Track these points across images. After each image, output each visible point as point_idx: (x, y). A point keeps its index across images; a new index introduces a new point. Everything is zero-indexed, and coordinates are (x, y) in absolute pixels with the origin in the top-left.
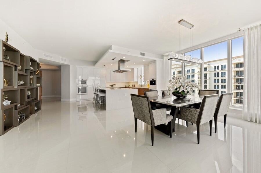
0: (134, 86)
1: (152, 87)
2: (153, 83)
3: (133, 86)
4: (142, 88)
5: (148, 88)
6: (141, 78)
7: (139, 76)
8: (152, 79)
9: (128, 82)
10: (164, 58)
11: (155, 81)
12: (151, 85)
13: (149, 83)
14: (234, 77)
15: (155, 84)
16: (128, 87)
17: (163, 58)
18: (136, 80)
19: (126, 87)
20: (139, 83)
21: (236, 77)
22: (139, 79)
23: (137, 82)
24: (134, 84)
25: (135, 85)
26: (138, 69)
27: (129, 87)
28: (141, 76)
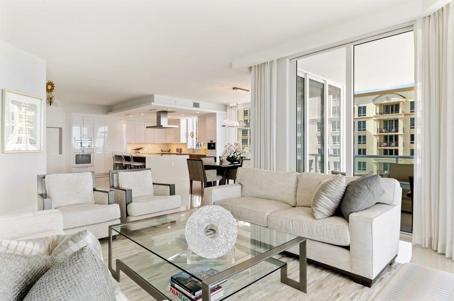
0: (181, 152)
1: (210, 153)
2: (212, 146)
3: (177, 151)
4: (195, 154)
5: (204, 154)
6: (192, 136)
7: (190, 132)
8: (211, 141)
9: (167, 144)
10: (228, 110)
11: (214, 144)
12: (208, 149)
13: (206, 147)
14: (380, 133)
15: (214, 148)
16: (168, 153)
17: (226, 110)
18: (183, 140)
19: (164, 152)
20: (190, 146)
21: (383, 132)
22: (190, 138)
23: (186, 144)
24: (179, 147)
25: (181, 150)
26: (187, 120)
27: (170, 153)
28: (193, 133)
